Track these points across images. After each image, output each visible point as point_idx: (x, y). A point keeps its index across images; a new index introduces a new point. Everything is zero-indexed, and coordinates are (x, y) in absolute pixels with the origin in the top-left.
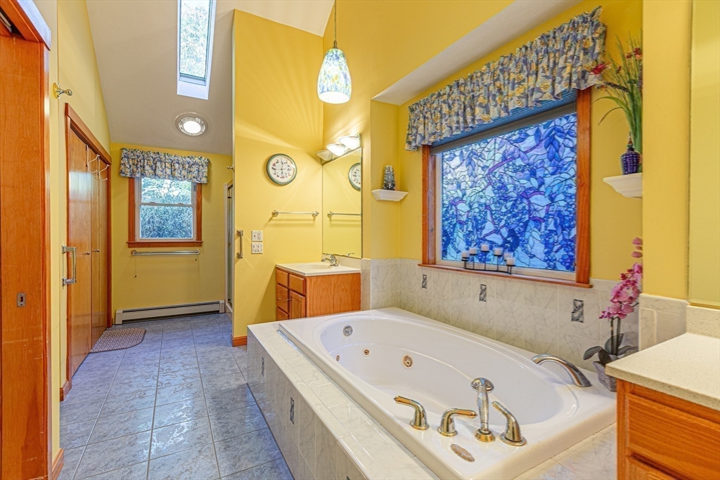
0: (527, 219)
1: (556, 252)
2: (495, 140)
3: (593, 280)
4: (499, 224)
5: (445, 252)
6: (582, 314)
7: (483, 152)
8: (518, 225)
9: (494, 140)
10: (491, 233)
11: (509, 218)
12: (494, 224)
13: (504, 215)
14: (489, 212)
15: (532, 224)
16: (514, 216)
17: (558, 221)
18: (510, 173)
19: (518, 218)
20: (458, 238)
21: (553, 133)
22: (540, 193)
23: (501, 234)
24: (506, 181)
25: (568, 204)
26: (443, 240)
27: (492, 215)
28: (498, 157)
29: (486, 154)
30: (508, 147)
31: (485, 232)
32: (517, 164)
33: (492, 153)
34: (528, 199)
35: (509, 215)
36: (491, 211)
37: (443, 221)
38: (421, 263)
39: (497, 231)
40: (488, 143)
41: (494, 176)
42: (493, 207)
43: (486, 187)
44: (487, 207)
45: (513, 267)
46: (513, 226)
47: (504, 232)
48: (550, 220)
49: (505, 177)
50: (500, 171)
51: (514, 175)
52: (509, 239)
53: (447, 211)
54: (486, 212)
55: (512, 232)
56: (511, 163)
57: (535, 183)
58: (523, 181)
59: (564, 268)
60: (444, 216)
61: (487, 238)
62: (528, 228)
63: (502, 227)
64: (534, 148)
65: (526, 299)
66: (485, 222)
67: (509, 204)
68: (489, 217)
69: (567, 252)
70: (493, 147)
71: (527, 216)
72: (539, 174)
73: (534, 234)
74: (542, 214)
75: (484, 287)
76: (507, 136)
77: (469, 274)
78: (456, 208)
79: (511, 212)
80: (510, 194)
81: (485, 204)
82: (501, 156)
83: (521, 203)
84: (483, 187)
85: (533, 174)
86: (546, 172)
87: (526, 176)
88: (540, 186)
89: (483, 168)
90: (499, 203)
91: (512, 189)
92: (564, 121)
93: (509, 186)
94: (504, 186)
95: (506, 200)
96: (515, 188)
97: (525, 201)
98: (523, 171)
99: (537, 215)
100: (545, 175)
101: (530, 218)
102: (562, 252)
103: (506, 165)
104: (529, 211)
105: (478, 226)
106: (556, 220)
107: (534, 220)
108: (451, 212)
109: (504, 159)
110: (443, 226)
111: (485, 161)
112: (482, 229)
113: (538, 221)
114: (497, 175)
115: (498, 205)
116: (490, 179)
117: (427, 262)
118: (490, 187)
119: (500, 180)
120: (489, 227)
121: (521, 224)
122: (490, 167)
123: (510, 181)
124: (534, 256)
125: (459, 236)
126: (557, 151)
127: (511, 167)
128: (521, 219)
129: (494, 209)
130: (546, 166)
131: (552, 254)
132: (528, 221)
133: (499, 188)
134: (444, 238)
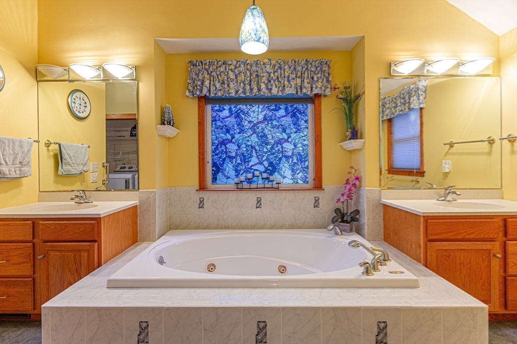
0: (281, 156)
1: (298, 174)
2: (259, 106)
3: (324, 186)
4: (262, 159)
5: (214, 179)
6: (318, 203)
7: (249, 111)
8: (275, 160)
9: (257, 105)
10: (256, 164)
11: (269, 155)
12: (259, 159)
13: (266, 154)
14: (254, 151)
15: (284, 159)
16: (273, 154)
17: (299, 158)
18: (269, 128)
19: (275, 155)
20: (227, 169)
21: (295, 111)
22: (288, 142)
23: (263, 165)
24: (267, 132)
25: (304, 149)
26: (213, 170)
27: (256, 153)
28: (261, 117)
29: (252, 114)
30: (268, 112)
31: (251, 164)
32: (274, 124)
33: (256, 113)
34: (281, 144)
35: (269, 153)
36: (256, 150)
37: (213, 156)
38: (198, 188)
39: (261, 163)
40: (253, 107)
41: (258, 128)
42: (257, 148)
43: (252, 134)
44: (253, 147)
45: (280, 185)
46: (272, 160)
47: (266, 164)
48: (294, 157)
49: (266, 130)
50: (262, 126)
51: (272, 129)
52: (269, 168)
53: (216, 149)
54: (252, 151)
55: (271, 164)
56: (270, 122)
57: (285, 136)
58: (278, 134)
59: (302, 182)
60: (213, 152)
61: (253, 167)
62: (282, 162)
63: (264, 161)
64: (284, 116)
65: (289, 201)
66: (251, 156)
67: (269, 147)
68: (254, 154)
69: (304, 174)
70: (257, 110)
71: (281, 154)
72: (288, 131)
73: (285, 165)
74: (290, 154)
75: (259, 199)
76: (266, 105)
77: (247, 192)
78: (226, 147)
79: (270, 152)
80: (270, 141)
81: (251, 145)
82: (263, 117)
83: (277, 147)
84: (249, 134)
85: (284, 131)
86: (292, 131)
87: (280, 132)
88: (288, 138)
89: (249, 122)
90: (262, 146)
91: (271, 138)
92: (301, 106)
93: (268, 136)
94: (265, 136)
95: (267, 144)
96: (273, 137)
97: (279, 146)
98: (278, 128)
99: (287, 154)
100: (291, 133)
101: (282, 156)
102: (301, 174)
103: (266, 123)
104: (282, 152)
105: (245, 159)
106: (297, 157)
107: (285, 157)
108: (220, 149)
109: (265, 119)
110: (213, 159)
111: (250, 118)
112: (249, 162)
113: (287, 157)
114: (260, 128)
115: (261, 147)
116: (255, 130)
117: (202, 187)
118: (255, 135)
119: (262, 131)
120: (254, 160)
121: (277, 159)
122: (255, 122)
123: (270, 133)
124: (286, 177)
125: (229, 168)
126: (298, 121)
127: (270, 125)
128: (277, 156)
129: (258, 149)
130: (292, 127)
131: (296, 175)
132: (281, 158)
133: (262, 137)
134: (214, 168)
